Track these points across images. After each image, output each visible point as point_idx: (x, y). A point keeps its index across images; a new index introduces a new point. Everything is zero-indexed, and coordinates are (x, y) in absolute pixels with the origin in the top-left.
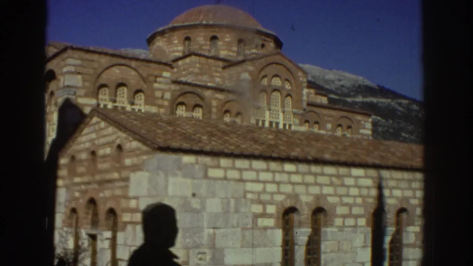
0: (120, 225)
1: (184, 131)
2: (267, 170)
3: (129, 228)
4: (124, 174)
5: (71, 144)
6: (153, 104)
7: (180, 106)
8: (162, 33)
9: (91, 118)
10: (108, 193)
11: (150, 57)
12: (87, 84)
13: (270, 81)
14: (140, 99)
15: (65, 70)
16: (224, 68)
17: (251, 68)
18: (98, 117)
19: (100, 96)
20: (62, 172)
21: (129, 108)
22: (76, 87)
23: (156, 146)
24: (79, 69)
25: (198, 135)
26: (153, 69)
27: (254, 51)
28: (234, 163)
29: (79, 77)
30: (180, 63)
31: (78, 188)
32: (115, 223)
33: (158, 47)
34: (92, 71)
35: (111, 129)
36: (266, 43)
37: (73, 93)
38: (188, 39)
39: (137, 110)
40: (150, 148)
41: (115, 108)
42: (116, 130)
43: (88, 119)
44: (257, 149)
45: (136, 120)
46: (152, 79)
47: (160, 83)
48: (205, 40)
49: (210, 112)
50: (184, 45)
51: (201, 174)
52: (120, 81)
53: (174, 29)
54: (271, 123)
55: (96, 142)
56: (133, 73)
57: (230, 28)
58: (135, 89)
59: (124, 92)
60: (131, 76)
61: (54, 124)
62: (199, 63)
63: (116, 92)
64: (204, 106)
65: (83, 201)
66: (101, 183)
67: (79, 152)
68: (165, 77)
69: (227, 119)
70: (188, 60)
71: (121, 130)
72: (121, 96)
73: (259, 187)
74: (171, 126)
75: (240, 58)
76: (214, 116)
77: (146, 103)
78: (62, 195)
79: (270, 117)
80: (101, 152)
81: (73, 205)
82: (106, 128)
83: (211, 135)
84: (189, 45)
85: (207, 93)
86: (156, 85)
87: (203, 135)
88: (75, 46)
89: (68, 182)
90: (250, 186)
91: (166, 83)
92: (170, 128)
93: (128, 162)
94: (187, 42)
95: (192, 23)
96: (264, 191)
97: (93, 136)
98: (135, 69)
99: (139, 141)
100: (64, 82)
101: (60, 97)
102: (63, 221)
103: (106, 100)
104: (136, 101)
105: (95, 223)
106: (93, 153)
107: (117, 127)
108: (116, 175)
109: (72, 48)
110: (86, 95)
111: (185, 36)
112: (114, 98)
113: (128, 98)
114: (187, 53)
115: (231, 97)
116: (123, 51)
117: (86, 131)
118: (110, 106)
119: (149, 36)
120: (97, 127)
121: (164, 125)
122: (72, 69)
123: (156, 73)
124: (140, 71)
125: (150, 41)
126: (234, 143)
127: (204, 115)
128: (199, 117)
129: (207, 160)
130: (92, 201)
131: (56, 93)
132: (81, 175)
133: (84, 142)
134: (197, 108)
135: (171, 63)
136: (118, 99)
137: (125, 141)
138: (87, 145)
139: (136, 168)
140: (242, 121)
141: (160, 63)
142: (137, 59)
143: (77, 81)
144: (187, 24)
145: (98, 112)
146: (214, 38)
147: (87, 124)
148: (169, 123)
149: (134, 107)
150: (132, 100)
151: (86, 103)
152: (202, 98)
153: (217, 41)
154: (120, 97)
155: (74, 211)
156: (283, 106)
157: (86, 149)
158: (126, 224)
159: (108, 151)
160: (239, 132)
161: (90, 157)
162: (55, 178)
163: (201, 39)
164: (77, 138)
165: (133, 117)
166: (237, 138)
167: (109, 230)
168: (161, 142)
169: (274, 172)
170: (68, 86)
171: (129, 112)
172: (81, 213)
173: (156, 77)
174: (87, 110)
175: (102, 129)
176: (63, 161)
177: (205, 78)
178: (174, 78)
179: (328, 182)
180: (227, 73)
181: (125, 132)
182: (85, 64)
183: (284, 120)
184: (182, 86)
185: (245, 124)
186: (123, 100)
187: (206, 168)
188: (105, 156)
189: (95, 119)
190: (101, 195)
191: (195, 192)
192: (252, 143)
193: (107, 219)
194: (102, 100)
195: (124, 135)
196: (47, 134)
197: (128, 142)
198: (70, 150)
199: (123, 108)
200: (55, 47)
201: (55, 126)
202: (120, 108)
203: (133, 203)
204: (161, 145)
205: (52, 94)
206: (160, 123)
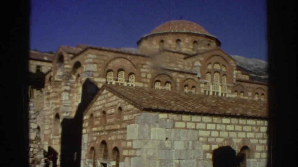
0: (121, 158)
1: (160, 98)
2: (212, 123)
3: (127, 159)
4: (123, 125)
5: (90, 106)
6: (140, 82)
7: (157, 83)
8: (146, 38)
9: (103, 91)
10: (113, 138)
11: (139, 53)
12: (100, 70)
13: (213, 66)
14: (132, 79)
15: (87, 61)
16: (185, 59)
17: (201, 59)
18: (107, 90)
19: (108, 77)
20: (86, 124)
21: (125, 84)
22: (93, 72)
23: (143, 108)
24: (96, 61)
25: (169, 101)
26: (141, 60)
27: (203, 48)
28: (191, 118)
29: (95, 65)
31: (96, 134)
32: (118, 156)
33: (144, 46)
34: (103, 62)
35: (115, 97)
36: (211, 44)
37: (91, 75)
38: (162, 41)
39: (130, 85)
40: (139, 109)
41: (117, 84)
42: (118, 98)
43: (101, 91)
44: (205, 109)
45: (130, 92)
46: (139, 66)
47: (145, 68)
48: (173, 42)
49: (176, 86)
50: (160, 46)
51: (171, 125)
52: (120, 68)
53: (153, 36)
54: (213, 92)
55: (106, 105)
56: (128, 62)
57: (189, 34)
58: (129, 72)
59: (122, 75)
60: (127, 65)
61: (80, 94)
62: (170, 56)
63: (118, 74)
64: (172, 82)
65: (98, 142)
66: (109, 131)
67: (96, 111)
68: (148, 65)
69: (186, 90)
71: (121, 98)
72: (121, 76)
73: (207, 133)
74: (151, 95)
75: (194, 53)
76: (178, 89)
77: (136, 81)
78: (85, 139)
79: (213, 89)
80: (109, 112)
81: (92, 145)
82: (112, 96)
83: (177, 100)
85: (174, 74)
86: (142, 70)
87: (172, 101)
88: (93, 47)
89: (88, 130)
90: (201, 133)
91: (149, 69)
92: (151, 97)
93: (126, 118)
94: (162, 44)
95: (165, 32)
96: (210, 136)
97: (104, 101)
98: (129, 60)
99: (132, 104)
100: (86, 69)
101: (84, 77)
102: (86, 155)
103: (111, 79)
104: (130, 80)
105: (105, 156)
106: (104, 112)
107: (118, 96)
108: (118, 126)
109: (91, 48)
110: (99, 77)
111: (161, 39)
112: (116, 78)
113: (125, 78)
114: (161, 50)
115: (189, 76)
116: (122, 49)
117: (99, 99)
118: (114, 83)
120: (106, 96)
121: (148, 94)
122: (91, 61)
123: (142, 62)
124: (133, 61)
125: (139, 43)
126: (191, 106)
127: (172, 87)
128: (169, 90)
129: (174, 116)
130: (104, 143)
131: (81, 75)
132: (96, 126)
133: (98, 106)
134: (167, 84)
136: (119, 78)
137: (123, 105)
138: (100, 107)
139: (130, 122)
140: (196, 92)
142: (131, 54)
143: (94, 68)
144: (162, 32)
145: (107, 87)
146: (178, 41)
147: (100, 95)
149: (128, 83)
150: (128, 79)
151: (100, 81)
152: (171, 78)
153: (180, 42)
154: (120, 77)
155: (93, 148)
156: (221, 82)
157: (100, 110)
158: (125, 156)
159: (113, 111)
160: (193, 99)
161: (102, 115)
162: (81, 128)
163: (170, 42)
164: (93, 103)
165: (128, 90)
166: (192, 102)
167: (114, 160)
168: (145, 105)
169: (216, 124)
170: (89, 71)
171: (126, 87)
172: (97, 148)
173: (142, 65)
174: (100, 86)
175: (109, 97)
176: (86, 117)
177: (173, 65)
178: (154, 65)
179: (250, 130)
180: (186, 62)
181: (123, 99)
182: (99, 57)
183: (221, 91)
185: (197, 93)
186: (122, 79)
187: (174, 122)
188: (112, 114)
189: (105, 91)
190: (110, 139)
191: (167, 137)
192: (202, 105)
193: (113, 154)
194: (109, 79)
195: (123, 101)
196: (75, 100)
197: (125, 105)
198: (90, 110)
199: (122, 84)
200: (81, 47)
201: (80, 96)
202: (120, 84)
203: (129, 144)
204: (146, 107)
205: (78, 76)
206: (145, 94)
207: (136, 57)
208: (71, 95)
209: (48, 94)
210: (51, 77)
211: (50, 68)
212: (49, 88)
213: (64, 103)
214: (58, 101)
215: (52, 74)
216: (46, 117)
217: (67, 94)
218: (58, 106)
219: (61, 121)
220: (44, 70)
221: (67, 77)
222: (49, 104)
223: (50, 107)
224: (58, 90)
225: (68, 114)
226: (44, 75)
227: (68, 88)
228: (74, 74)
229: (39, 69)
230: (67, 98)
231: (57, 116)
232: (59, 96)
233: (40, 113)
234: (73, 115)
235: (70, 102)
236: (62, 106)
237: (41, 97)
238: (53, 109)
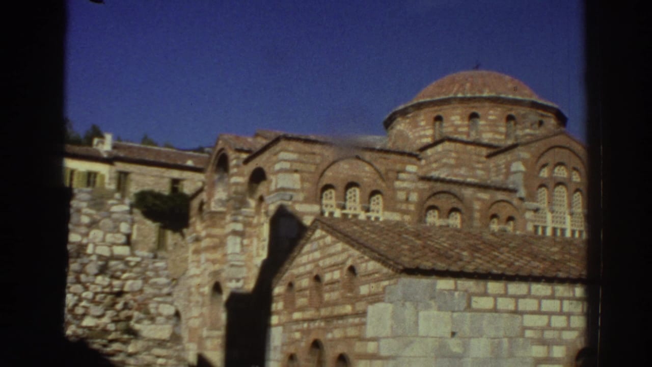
1: (437, 246)
2: (552, 297)
4: (360, 307)
5: (287, 266)
6: (394, 210)
7: (431, 211)
8: (404, 113)
9: (314, 231)
10: (337, 334)
11: (389, 146)
12: (307, 185)
13: (552, 171)
14: (377, 203)
15: (278, 167)
16: (489, 156)
17: (525, 155)
18: (323, 229)
19: (324, 201)
20: (278, 306)
21: (362, 216)
22: (294, 190)
23: (401, 267)
24: (297, 166)
25: (457, 251)
26: (393, 161)
27: (528, 131)
28: (506, 289)
29: (297, 176)
30: (429, 152)
31: (299, 327)
33: (401, 132)
34: (313, 168)
35: (340, 246)
36: (545, 120)
37: (287, 197)
38: (439, 119)
39: (373, 219)
40: (393, 270)
41: (345, 216)
42: (347, 246)
43: (310, 233)
44: (538, 268)
45: (372, 232)
46: (391, 175)
47: (403, 180)
48: (462, 119)
49: (471, 218)
50: (434, 128)
51: (463, 304)
52: (350, 180)
53: (419, 106)
54: (554, 230)
55: (321, 263)
56: (367, 168)
57: (496, 101)
58: (369, 191)
59: (355, 194)
60: (365, 172)
61: (264, 240)
62: (457, 152)
63: (345, 195)
64: (463, 211)
65: (304, 344)
66: (328, 319)
67: (300, 276)
68: (409, 173)
69: (495, 226)
70: (439, 148)
71: (353, 246)
72: (353, 198)
73: (542, 321)
74: (420, 239)
75: (510, 142)
76: (477, 224)
77: (386, 208)
78: (277, 336)
79: (553, 222)
80: (327, 277)
81: (292, 350)
82: (334, 243)
83: (474, 249)
84: (441, 126)
85: (468, 192)
86: (398, 184)
87: (463, 250)
88: (290, 135)
89: (284, 318)
90: (529, 320)
91: (413, 181)
92: (419, 242)
93: (364, 290)
94: (438, 123)
95: (443, 97)
96: (549, 327)
97: (317, 255)
98: (369, 163)
99: (378, 260)
100: (277, 184)
101: (273, 203)
103: (332, 206)
104: (372, 207)
106: (317, 279)
107: (348, 243)
108: (348, 309)
109: (288, 139)
110: (306, 201)
111: (435, 115)
112: (342, 203)
113: (361, 203)
114: (438, 138)
115: (500, 196)
117: (307, 248)
118: (338, 213)
119: (387, 117)
120: (321, 242)
121: (411, 238)
122: (287, 165)
123: (398, 167)
124: (378, 166)
125: (389, 123)
126: (504, 260)
127: (463, 221)
128: (457, 226)
129: (470, 285)
130: (316, 345)
131: (266, 198)
132: (302, 309)
133: (304, 264)
134: (453, 213)
135: (418, 153)
136: (348, 204)
137: (359, 261)
138: (309, 267)
139: (375, 298)
140: (515, 229)
141: (402, 153)
142: (372, 150)
143: (292, 181)
144: (437, 98)
145: (323, 223)
146: (474, 116)
147: (308, 240)
148: (417, 236)
149: (369, 214)
150: (366, 205)
151: (307, 212)
152: (460, 199)
153: (477, 120)
154: (350, 202)
155: (292, 357)
156: (570, 205)
157: (310, 272)
159: (337, 275)
160: (511, 245)
161: (313, 283)
162: (268, 313)
163: (456, 119)
164: (294, 258)
165: (368, 228)
166: (509, 252)
168: (406, 261)
169: (561, 299)
170: (283, 189)
171: (361, 222)
172: (302, 360)
173: (399, 172)
174: (308, 221)
175: (329, 246)
176: (278, 290)
177: (463, 171)
178: (421, 174)
180: (492, 163)
181: (358, 249)
182: (303, 158)
183: (572, 225)
184: (432, 184)
185: (518, 232)
186: (354, 205)
187: (469, 296)
188: (333, 282)
189: (318, 233)
190: (330, 336)
191: (454, 331)
192: (528, 259)
194: (326, 206)
195: (356, 253)
196: (254, 253)
197: (362, 263)
198: (287, 275)
199: (355, 216)
200: (266, 138)
201: (266, 243)
202: (350, 217)
203: (371, 347)
204: (407, 266)
205: (261, 199)
206: (405, 236)
207: (385, 155)
208: (246, 242)
209: (197, 240)
210: (202, 204)
211: (200, 184)
212: (198, 227)
213: (231, 261)
214: (217, 255)
215: (204, 196)
216: (193, 290)
217: (238, 240)
218: (217, 267)
219: (225, 297)
220: (188, 189)
221: (237, 202)
222: (199, 261)
223: (203, 267)
224: (216, 231)
225: (240, 284)
226: (186, 200)
227: (239, 227)
228: (251, 196)
229: (176, 186)
230: (238, 249)
231: (217, 288)
232: (221, 244)
233: (181, 282)
234: (250, 286)
235: (243, 257)
236: (225, 267)
237: (183, 247)
238: (207, 273)
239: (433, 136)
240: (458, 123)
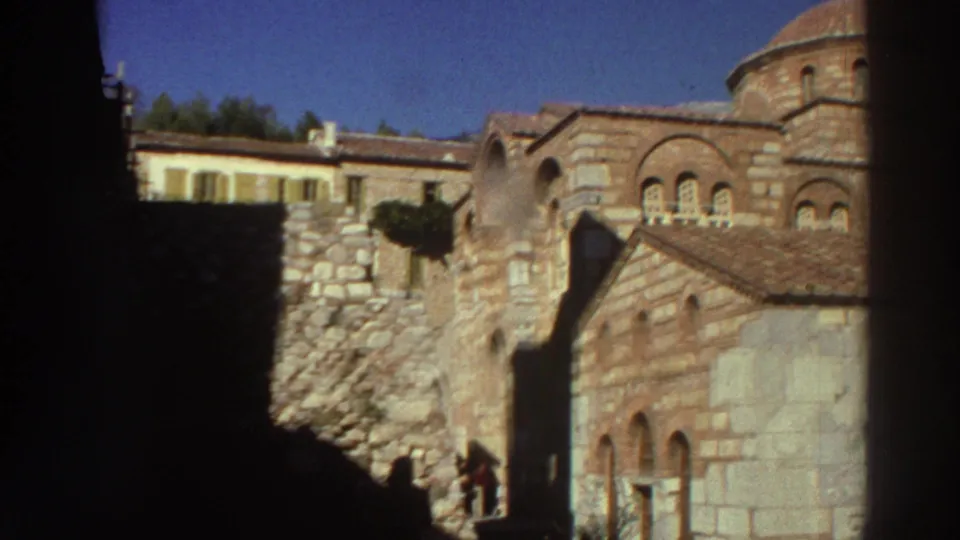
0: (696, 464)
1: (817, 260)
3: (713, 469)
4: (705, 355)
5: (598, 300)
6: (749, 210)
7: (803, 210)
8: (756, 65)
9: (634, 248)
10: (668, 403)
11: (737, 115)
12: (620, 180)
14: (725, 202)
15: (576, 156)
18: (648, 243)
19: (647, 203)
20: (584, 362)
21: (704, 221)
22: (600, 189)
23: (764, 294)
24: (603, 153)
25: (846, 265)
26: (744, 138)
29: (605, 167)
30: (797, 121)
31: (613, 395)
32: (686, 463)
33: (751, 94)
34: (627, 155)
35: (673, 267)
37: (593, 200)
38: (808, 71)
39: (718, 225)
40: (753, 297)
41: (677, 222)
42: (683, 267)
43: (628, 250)
45: (721, 245)
46: (743, 159)
47: (760, 166)
48: (845, 69)
50: (802, 86)
52: (682, 170)
53: (778, 55)
55: (648, 294)
56: (707, 150)
58: (712, 184)
59: (691, 188)
60: (702, 157)
61: (563, 264)
62: (836, 117)
63: (676, 192)
64: (851, 206)
65: (623, 420)
67: (617, 315)
68: (769, 154)
70: (812, 114)
71: (692, 266)
72: (688, 196)
74: (791, 251)
77: (737, 208)
78: (580, 411)
80: (658, 314)
81: (604, 430)
82: (665, 262)
84: (811, 83)
85: (856, 178)
86: (752, 171)
88: (592, 107)
91: (773, 166)
92: (789, 256)
93: (711, 330)
94: (807, 78)
95: (814, 38)
97: (640, 282)
98: (711, 144)
99: (731, 285)
100: (576, 182)
101: (572, 209)
102: (586, 463)
103: (658, 210)
104: (717, 207)
105: (647, 463)
106: (643, 316)
107: (685, 261)
108: (690, 360)
109: (587, 113)
110: (620, 203)
111: (804, 65)
112: (673, 203)
113: (701, 203)
114: (808, 99)
116: (682, 109)
117: (625, 272)
118: (667, 219)
119: (731, 72)
120: (646, 263)
121: (777, 250)
122: (591, 153)
123: (751, 146)
124: (721, 145)
125: (734, 83)
127: (851, 223)
128: (842, 229)
130: (641, 420)
131: (563, 202)
133: (623, 297)
134: (836, 211)
135: (780, 124)
136: (682, 205)
137: (702, 288)
138: (630, 300)
139: (725, 344)
141: (757, 126)
142: (711, 123)
143: (598, 175)
144: (803, 40)
145: (647, 234)
146: (860, 64)
147: (626, 259)
148: (786, 245)
149: (713, 218)
150: (708, 205)
151: (622, 219)
152: (845, 189)
153: (864, 69)
154: (685, 201)
155: (606, 440)
157: (632, 308)
158: (707, 462)
159: (671, 310)
161: (636, 324)
163: (834, 70)
164: (607, 289)
165: (713, 239)
167: (674, 475)
168: (772, 285)
170: (586, 188)
171: (704, 230)
172: (620, 443)
173: (753, 154)
174: (624, 233)
175: (656, 268)
176: (585, 337)
177: (848, 147)
178: (787, 154)
181: (701, 270)
182: (611, 140)
184: (805, 169)
186: (691, 206)
188: (664, 322)
189: (641, 249)
190: (657, 406)
193: (671, 454)
194: (650, 210)
195: (700, 276)
196: (550, 285)
197: (707, 290)
198: (598, 313)
199: (693, 222)
200: (553, 113)
201: (566, 268)
202: (686, 223)
203: (719, 420)
204: (774, 291)
205: (555, 205)
206: (768, 247)
207: (731, 130)
208: (536, 268)
209: (466, 269)
210: (470, 217)
211: (464, 189)
212: (466, 250)
213: (515, 297)
214: (496, 290)
215: (471, 205)
216: (464, 341)
217: (525, 266)
218: (497, 307)
219: (508, 350)
220: (448, 196)
221: (522, 210)
222: (470, 300)
223: (477, 308)
224: (493, 255)
225: (532, 330)
226: (449, 211)
227: (525, 247)
228: (541, 202)
229: (431, 192)
230: (525, 278)
231: (496, 340)
232: (500, 273)
233: (446, 332)
234: (545, 332)
235: (533, 291)
236: (510, 305)
237: (444, 279)
238: (483, 316)
239: (801, 97)
240: (839, 75)
